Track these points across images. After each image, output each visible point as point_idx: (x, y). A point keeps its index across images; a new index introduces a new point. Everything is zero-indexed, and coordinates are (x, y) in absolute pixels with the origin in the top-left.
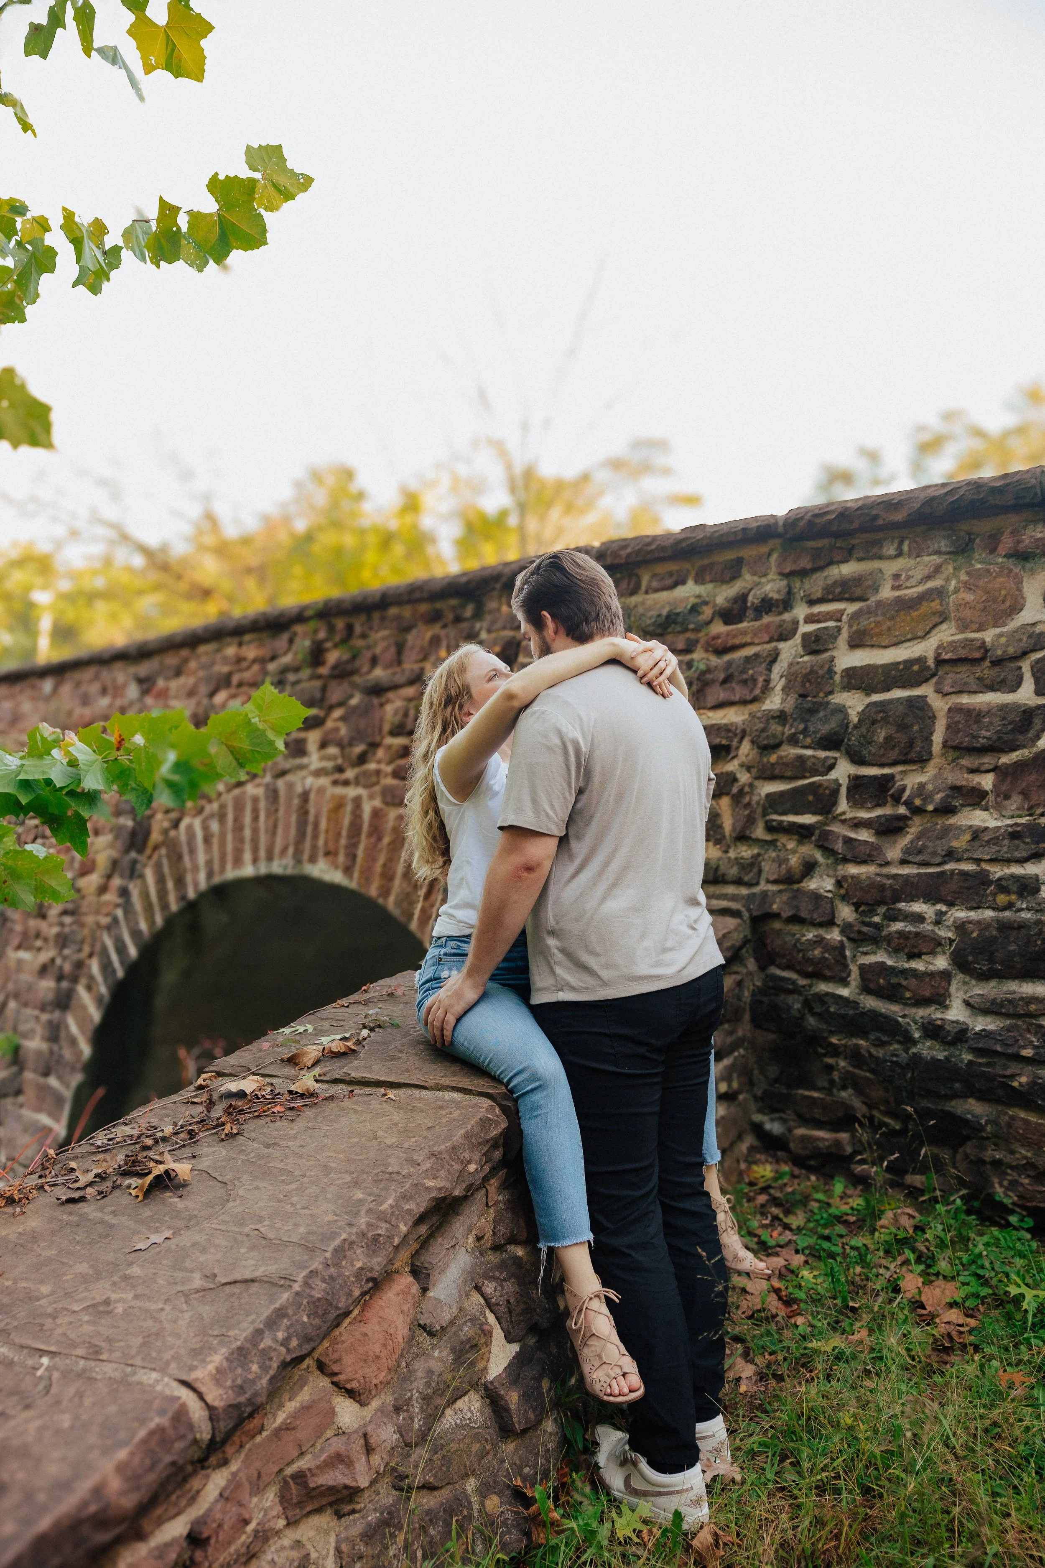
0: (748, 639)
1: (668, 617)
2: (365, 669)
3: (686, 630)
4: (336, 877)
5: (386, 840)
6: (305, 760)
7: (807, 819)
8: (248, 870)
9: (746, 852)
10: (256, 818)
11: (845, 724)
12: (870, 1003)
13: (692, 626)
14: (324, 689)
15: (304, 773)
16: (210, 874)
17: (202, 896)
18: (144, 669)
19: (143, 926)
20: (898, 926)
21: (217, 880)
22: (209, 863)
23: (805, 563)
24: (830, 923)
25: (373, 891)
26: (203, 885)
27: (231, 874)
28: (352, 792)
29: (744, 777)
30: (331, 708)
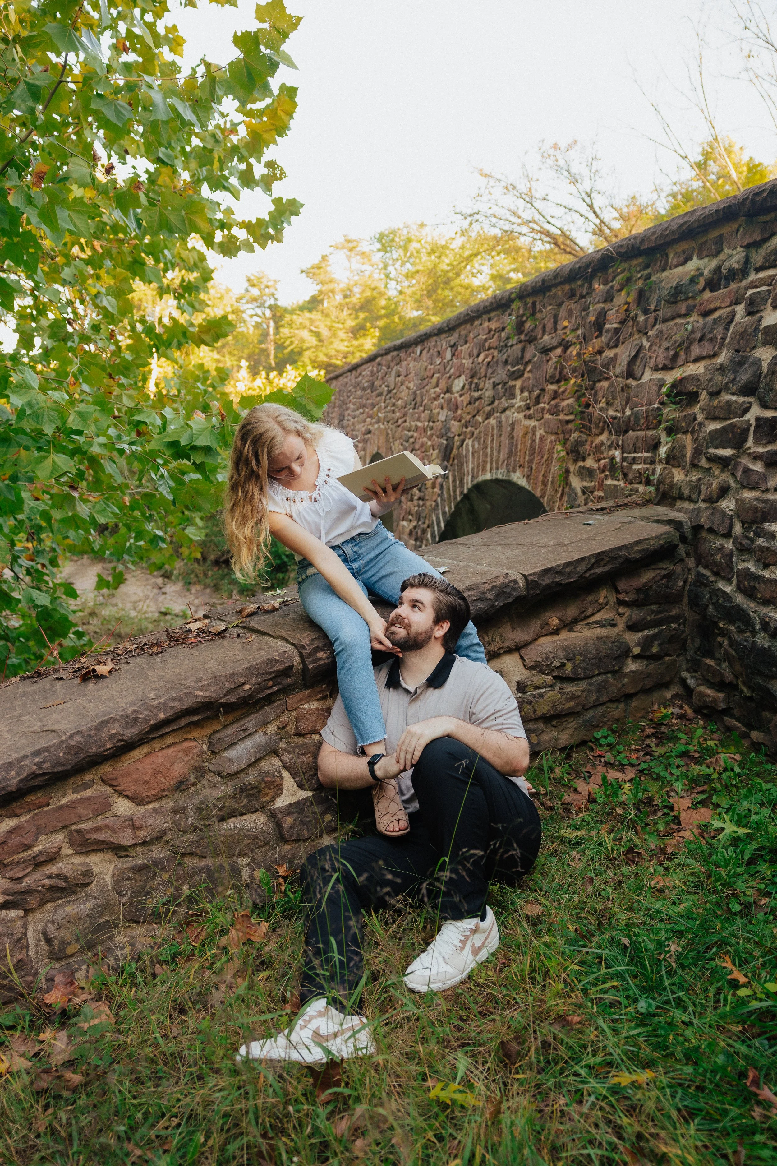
0: (718, 304)
1: (676, 288)
2: (540, 336)
3: (687, 299)
4: (522, 482)
5: (545, 457)
6: (514, 401)
7: (726, 452)
8: (488, 476)
9: (695, 476)
10: (492, 440)
11: (758, 375)
12: (740, 599)
13: (690, 295)
14: (523, 350)
15: (513, 410)
16: (473, 477)
17: (470, 490)
18: (454, 338)
19: (447, 509)
20: (760, 541)
21: (475, 482)
22: (473, 469)
23: (757, 237)
24: (728, 535)
25: (538, 494)
26: (470, 486)
27: (481, 478)
28: (532, 423)
29: (700, 418)
30: (527, 363)
